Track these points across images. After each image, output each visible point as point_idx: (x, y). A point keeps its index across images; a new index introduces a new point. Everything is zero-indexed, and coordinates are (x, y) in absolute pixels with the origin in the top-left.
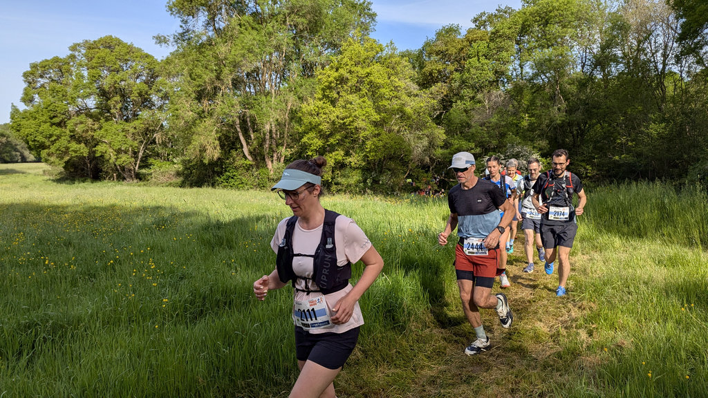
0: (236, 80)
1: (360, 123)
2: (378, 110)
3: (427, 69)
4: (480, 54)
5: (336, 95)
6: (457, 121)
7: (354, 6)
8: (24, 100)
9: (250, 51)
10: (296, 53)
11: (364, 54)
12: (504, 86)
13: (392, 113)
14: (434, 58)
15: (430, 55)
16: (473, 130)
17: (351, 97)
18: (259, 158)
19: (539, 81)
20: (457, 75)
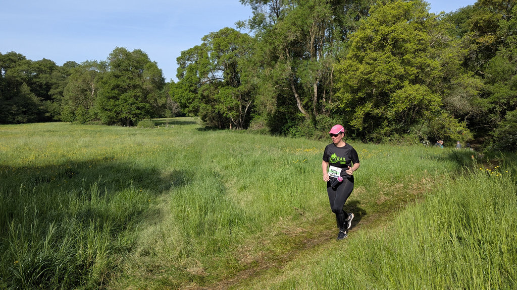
8: (178, 76)
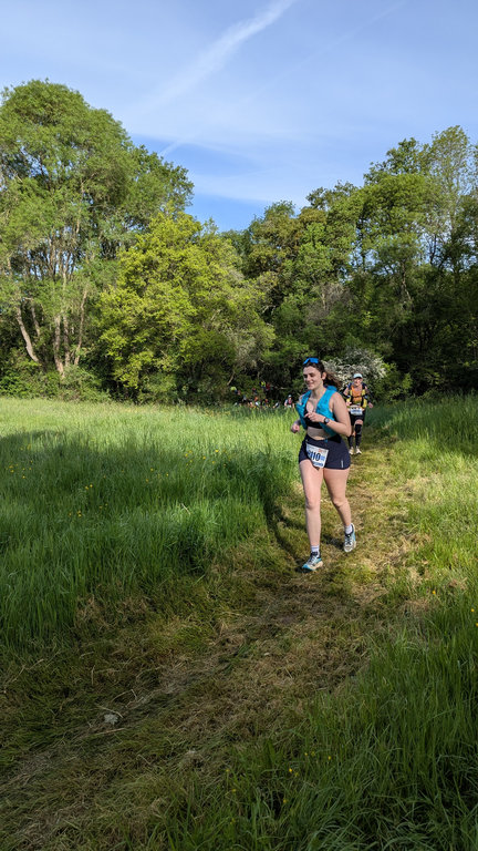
0: (17, 260)
1: (173, 318)
2: (195, 302)
3: (255, 254)
4: (316, 238)
5: (143, 283)
6: (289, 318)
7: (165, 173)
9: (34, 223)
10: (93, 229)
11: (177, 233)
12: (343, 278)
13: (212, 306)
14: (262, 241)
15: (258, 237)
16: (307, 329)
17: (162, 286)
18: (47, 358)
19: (382, 273)
20: (288, 263)
